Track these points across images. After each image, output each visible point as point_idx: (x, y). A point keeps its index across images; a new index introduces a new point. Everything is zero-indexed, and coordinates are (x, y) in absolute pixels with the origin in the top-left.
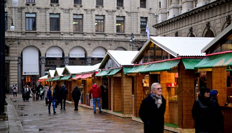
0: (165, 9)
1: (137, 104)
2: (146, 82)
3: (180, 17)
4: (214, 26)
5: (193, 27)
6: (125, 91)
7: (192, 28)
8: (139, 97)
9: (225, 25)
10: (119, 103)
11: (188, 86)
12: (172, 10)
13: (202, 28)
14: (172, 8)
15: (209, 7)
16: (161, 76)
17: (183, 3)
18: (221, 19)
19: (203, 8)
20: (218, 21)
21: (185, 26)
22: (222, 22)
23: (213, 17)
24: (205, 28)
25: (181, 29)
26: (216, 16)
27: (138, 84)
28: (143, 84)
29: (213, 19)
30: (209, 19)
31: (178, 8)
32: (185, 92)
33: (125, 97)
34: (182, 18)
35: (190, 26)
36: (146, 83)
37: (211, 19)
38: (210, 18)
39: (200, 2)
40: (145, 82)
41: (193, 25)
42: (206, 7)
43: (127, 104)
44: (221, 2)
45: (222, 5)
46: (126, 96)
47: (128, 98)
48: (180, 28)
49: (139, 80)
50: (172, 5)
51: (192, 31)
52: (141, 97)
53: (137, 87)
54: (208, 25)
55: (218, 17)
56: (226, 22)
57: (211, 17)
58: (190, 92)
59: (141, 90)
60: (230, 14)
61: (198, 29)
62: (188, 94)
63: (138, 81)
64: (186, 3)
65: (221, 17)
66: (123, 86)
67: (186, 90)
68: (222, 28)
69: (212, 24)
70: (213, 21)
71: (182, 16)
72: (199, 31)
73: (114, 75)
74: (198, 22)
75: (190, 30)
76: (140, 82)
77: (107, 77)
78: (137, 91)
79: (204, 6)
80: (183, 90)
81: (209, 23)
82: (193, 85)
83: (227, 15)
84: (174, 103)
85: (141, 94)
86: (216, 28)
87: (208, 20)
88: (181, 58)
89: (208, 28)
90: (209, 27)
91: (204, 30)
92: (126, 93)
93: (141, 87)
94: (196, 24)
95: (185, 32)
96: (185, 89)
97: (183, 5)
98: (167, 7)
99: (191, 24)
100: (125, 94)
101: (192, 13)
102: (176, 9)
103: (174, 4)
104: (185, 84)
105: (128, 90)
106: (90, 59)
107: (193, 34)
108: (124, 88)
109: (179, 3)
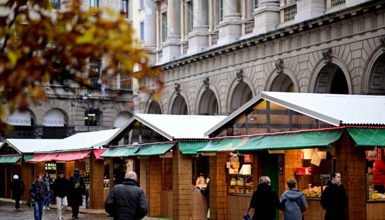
0: (154, 46)
1: (218, 204)
2: (234, 167)
3: (187, 60)
4: (252, 77)
5: (210, 78)
6: (180, 182)
7: (208, 79)
8: (220, 191)
9: (273, 75)
10: (157, 202)
11: (356, 173)
12: (168, 48)
13: (227, 79)
14: (168, 46)
15: (244, 45)
16: (286, 157)
17: (189, 38)
18: (266, 64)
19: (231, 47)
20: (258, 69)
21: (195, 75)
22: (266, 70)
23: (249, 61)
24: (233, 79)
25: (186, 79)
26: (255, 61)
27: (218, 171)
28: (227, 170)
29: (250, 64)
30: (240, 64)
31: (179, 46)
32: (351, 183)
33: (181, 192)
34: (189, 62)
35: (204, 75)
36: (232, 168)
37: (245, 65)
38: (244, 63)
39: (224, 36)
40: (231, 166)
41: (210, 74)
42: (237, 45)
43: (185, 203)
44: (267, 38)
45: (266, 43)
46: (183, 189)
47: (186, 193)
48: (184, 78)
49: (220, 163)
50: (168, 41)
51: (208, 84)
52: (224, 192)
53: (217, 176)
54: (240, 74)
55: (259, 62)
56: (275, 70)
57: (246, 62)
58: (359, 182)
59: (222, 180)
60: (282, 57)
61: (220, 80)
62: (355, 186)
63: (219, 165)
64: (197, 37)
65: (265, 61)
66: (177, 174)
67: (354, 180)
68: (266, 80)
69: (247, 73)
70: (250, 69)
71: (190, 59)
72: (222, 83)
73: (162, 155)
74: (221, 69)
75: (204, 82)
76: (221, 166)
77: (138, 158)
78: (217, 181)
79: (235, 43)
80: (348, 180)
81: (242, 71)
82: (363, 172)
83: (276, 58)
84: (312, 202)
85: (223, 186)
86: (255, 79)
87: (239, 67)
88: (344, 127)
89: (241, 79)
90: (242, 77)
91: (231, 82)
92: (182, 184)
93: (224, 174)
94: (217, 72)
95: (194, 85)
96: (351, 178)
97: (189, 41)
98: (156, 43)
99: (207, 72)
100: (180, 187)
101: (209, 53)
102: (175, 47)
103: (172, 39)
104: (351, 169)
105: (186, 181)
106: (40, 129)
107: (210, 88)
108: (180, 177)
109: (180, 38)
